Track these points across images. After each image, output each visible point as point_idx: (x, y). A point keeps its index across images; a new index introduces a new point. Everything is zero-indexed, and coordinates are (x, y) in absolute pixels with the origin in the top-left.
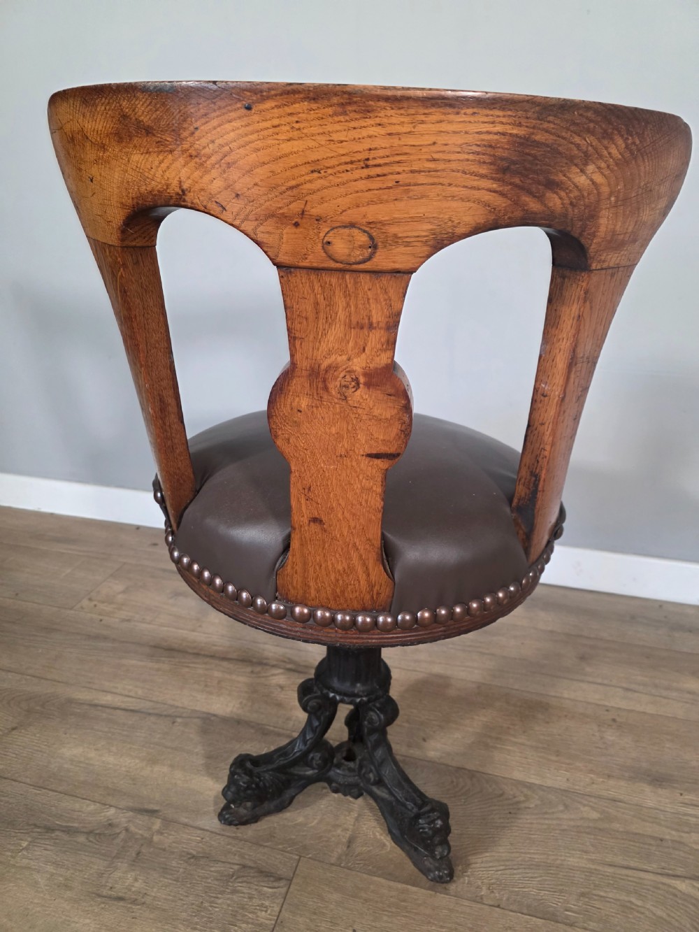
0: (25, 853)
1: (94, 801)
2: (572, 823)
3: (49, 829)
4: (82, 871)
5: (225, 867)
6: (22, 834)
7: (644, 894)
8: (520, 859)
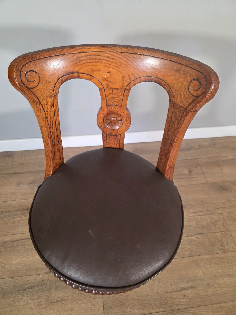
0: (22, 300)
1: (34, 275)
3: (25, 290)
4: (42, 298)
6: (17, 295)
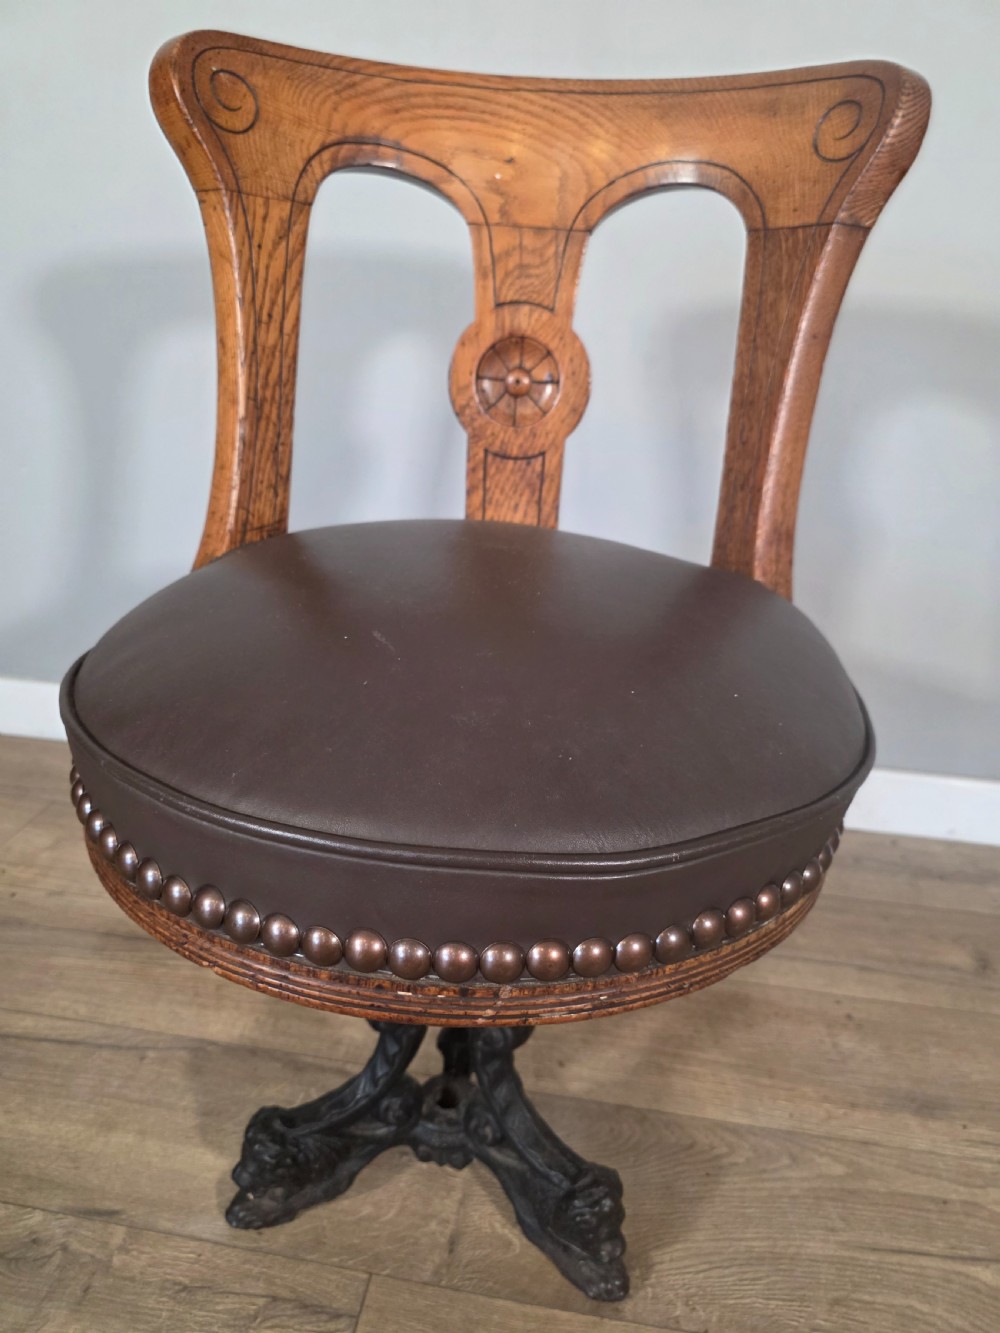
2: (806, 1185)
5: (240, 1303)
7: (930, 1293)
8: (731, 1250)
